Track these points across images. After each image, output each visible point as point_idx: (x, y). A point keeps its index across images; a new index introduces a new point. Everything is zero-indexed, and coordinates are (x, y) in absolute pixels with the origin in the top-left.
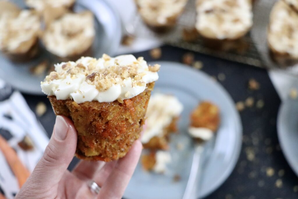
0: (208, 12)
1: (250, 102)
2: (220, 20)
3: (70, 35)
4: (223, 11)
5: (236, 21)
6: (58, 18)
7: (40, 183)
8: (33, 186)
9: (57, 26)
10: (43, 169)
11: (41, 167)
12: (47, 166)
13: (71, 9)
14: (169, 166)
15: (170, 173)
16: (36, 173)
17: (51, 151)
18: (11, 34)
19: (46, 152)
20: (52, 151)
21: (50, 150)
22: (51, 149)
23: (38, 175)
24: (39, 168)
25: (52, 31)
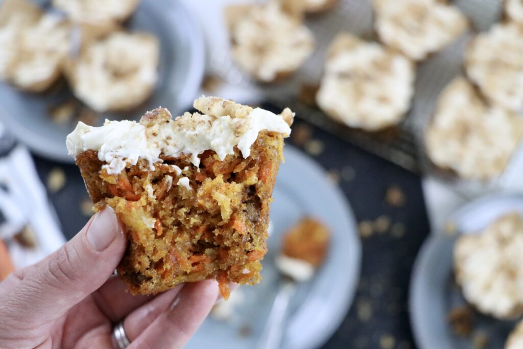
0: (344, 76)
1: (382, 224)
2: (359, 94)
3: (118, 74)
4: (368, 78)
5: (383, 100)
6: (102, 37)
7: (24, 310)
8: (11, 311)
9: (98, 53)
10: (40, 287)
11: (37, 282)
12: (50, 284)
13: (126, 24)
14: (238, 309)
15: (237, 321)
16: (25, 288)
17: (67, 260)
18: (23, 56)
19: (57, 259)
20: (69, 260)
21: (66, 257)
22: (68, 256)
23: (26, 295)
24: (33, 281)
25: (89, 61)
